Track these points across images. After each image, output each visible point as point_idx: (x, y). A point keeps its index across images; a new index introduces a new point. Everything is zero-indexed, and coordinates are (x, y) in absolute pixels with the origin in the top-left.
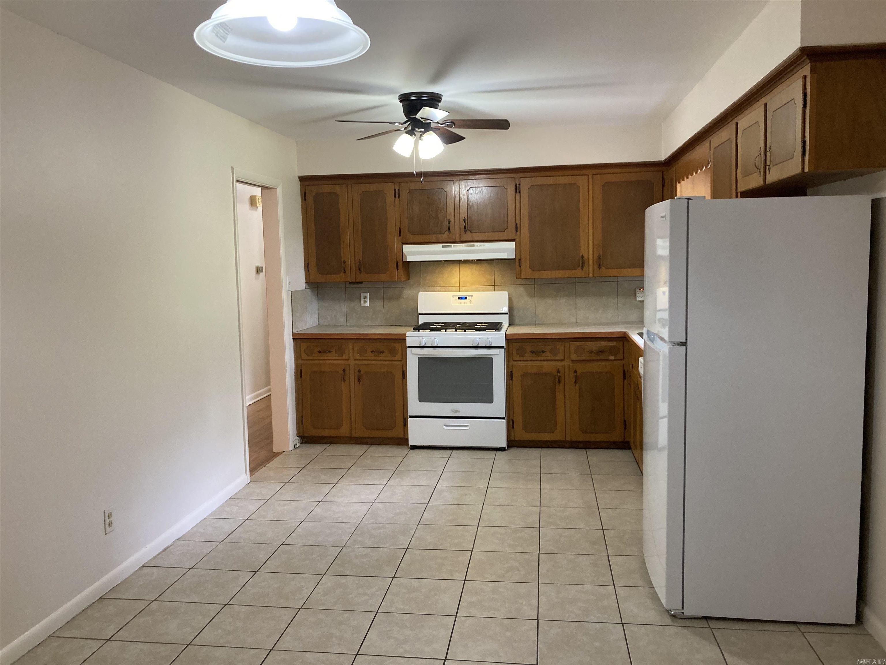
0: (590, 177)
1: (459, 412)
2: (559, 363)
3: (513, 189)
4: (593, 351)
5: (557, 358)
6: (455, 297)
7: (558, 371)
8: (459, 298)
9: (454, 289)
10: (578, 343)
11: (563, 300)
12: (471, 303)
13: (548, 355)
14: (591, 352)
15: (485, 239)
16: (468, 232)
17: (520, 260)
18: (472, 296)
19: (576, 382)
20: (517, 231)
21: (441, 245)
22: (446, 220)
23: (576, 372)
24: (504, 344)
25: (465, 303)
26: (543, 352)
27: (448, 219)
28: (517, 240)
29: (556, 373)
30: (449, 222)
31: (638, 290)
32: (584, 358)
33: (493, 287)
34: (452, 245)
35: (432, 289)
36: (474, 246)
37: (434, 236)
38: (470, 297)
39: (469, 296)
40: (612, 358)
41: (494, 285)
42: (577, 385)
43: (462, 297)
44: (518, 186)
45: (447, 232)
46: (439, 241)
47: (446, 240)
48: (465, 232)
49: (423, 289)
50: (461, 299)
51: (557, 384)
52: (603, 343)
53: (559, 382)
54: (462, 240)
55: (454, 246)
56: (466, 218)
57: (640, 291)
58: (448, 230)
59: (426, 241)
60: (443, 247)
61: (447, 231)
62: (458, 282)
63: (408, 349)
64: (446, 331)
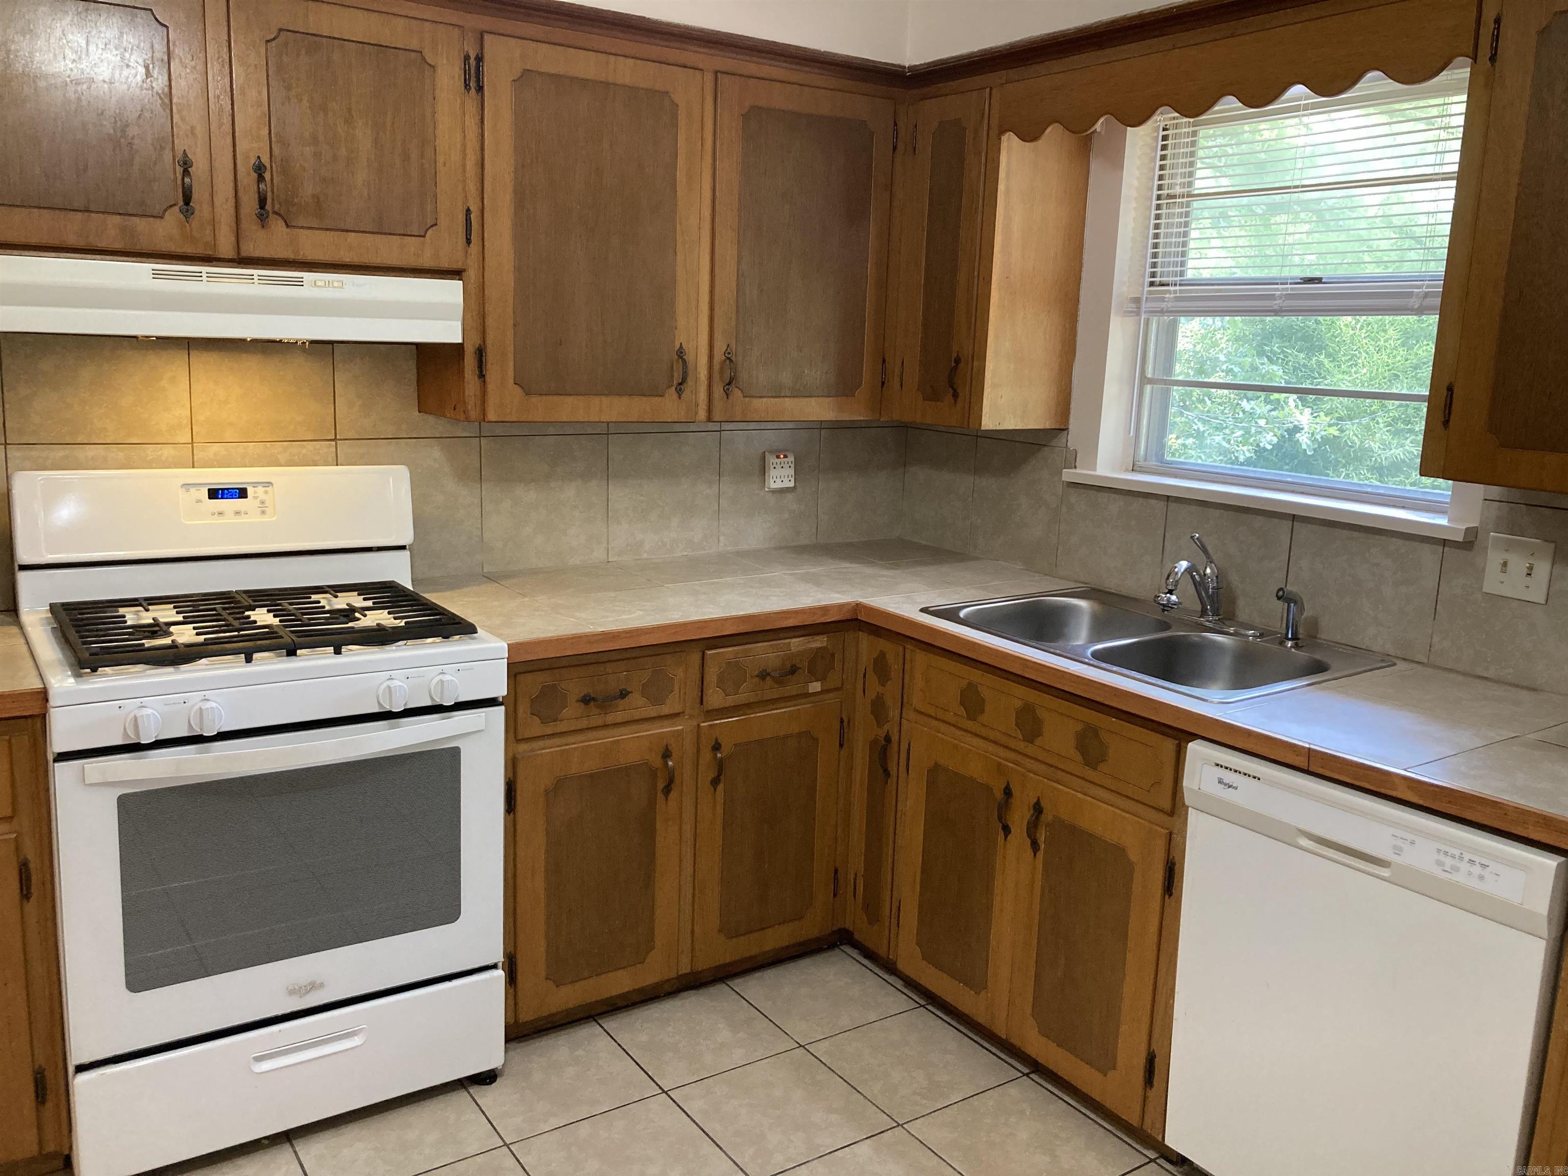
0: (709, 78)
1: (322, 985)
2: (667, 729)
3: (457, 71)
4: (769, 674)
5: (666, 710)
6: (193, 490)
7: (667, 755)
8: (214, 494)
9: (168, 452)
10: (728, 651)
11: (570, 492)
12: (263, 512)
13: (638, 706)
14: (763, 675)
15: (347, 257)
16: (277, 226)
17: (480, 353)
18: (269, 484)
19: (715, 782)
20: (469, 241)
21: (145, 268)
22: (167, 156)
23: (717, 747)
24: (500, 689)
25: (238, 513)
26: (623, 694)
27: (179, 155)
28: (472, 273)
29: (657, 762)
30: (186, 165)
31: (771, 460)
32: (743, 697)
33: (330, 446)
34: (205, 269)
35: (59, 453)
36: (299, 283)
37: (115, 220)
38: (260, 489)
39: (255, 484)
40: (815, 687)
41: (335, 439)
42: (720, 787)
43: (223, 490)
44: (473, 62)
45: (174, 216)
46: (138, 248)
47: (173, 248)
48: (263, 217)
49: (18, 454)
50: (222, 498)
51: (660, 796)
52: (796, 644)
53: (667, 790)
54: (250, 249)
55: (210, 276)
56: (265, 160)
57: (778, 461)
58: (181, 203)
59: (72, 240)
60: (157, 275)
61: (176, 209)
62: (186, 422)
63: (56, 765)
64: (249, 660)
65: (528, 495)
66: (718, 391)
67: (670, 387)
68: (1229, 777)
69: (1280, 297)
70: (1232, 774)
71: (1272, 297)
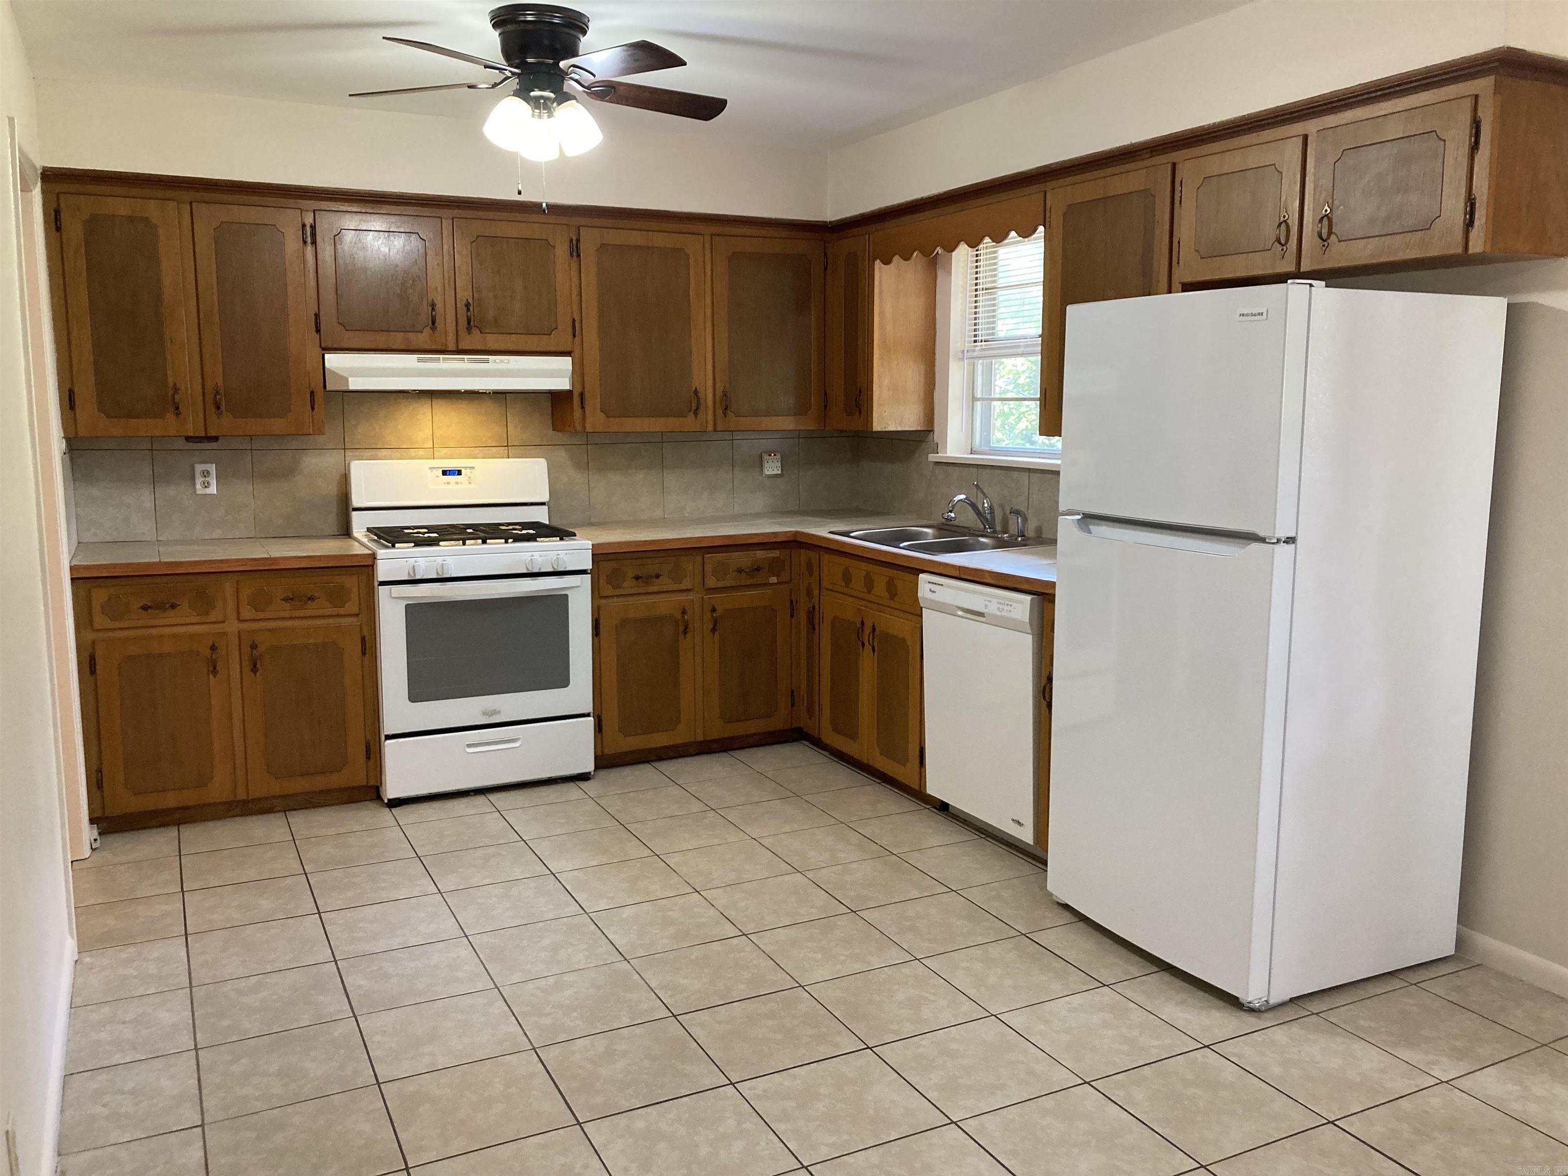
0: (707, 238)
1: (499, 712)
2: (683, 597)
3: (566, 246)
4: (743, 570)
5: (683, 586)
6: (434, 471)
7: (684, 612)
8: (445, 473)
9: (421, 452)
10: (719, 556)
11: (640, 476)
12: (470, 483)
13: (665, 583)
14: (740, 571)
15: (511, 347)
16: (476, 332)
17: (582, 395)
18: (473, 468)
19: (714, 630)
20: (574, 336)
21: (415, 357)
22: (425, 303)
23: (714, 610)
24: (588, 565)
25: (457, 483)
26: (657, 576)
27: (430, 300)
28: (577, 353)
29: (678, 616)
30: (433, 306)
31: (766, 457)
32: (728, 583)
33: (505, 449)
34: (441, 356)
35: (369, 453)
36: (487, 361)
37: (400, 335)
38: (468, 470)
39: (466, 468)
40: (774, 580)
41: (507, 446)
42: (717, 634)
43: (449, 471)
44: (574, 242)
45: (428, 330)
46: (411, 348)
47: (427, 347)
48: (469, 329)
49: (351, 454)
50: (449, 475)
51: (681, 636)
52: (760, 554)
53: (685, 632)
54: (462, 346)
55: (444, 359)
56: (470, 301)
57: (770, 457)
58: (431, 324)
59: (381, 346)
60: (419, 360)
61: (428, 328)
62: (430, 437)
63: (380, 587)
64: (464, 544)
65: (615, 478)
66: (720, 412)
67: (690, 411)
68: (933, 587)
69: (1023, 346)
70: (934, 585)
71: (1019, 347)
